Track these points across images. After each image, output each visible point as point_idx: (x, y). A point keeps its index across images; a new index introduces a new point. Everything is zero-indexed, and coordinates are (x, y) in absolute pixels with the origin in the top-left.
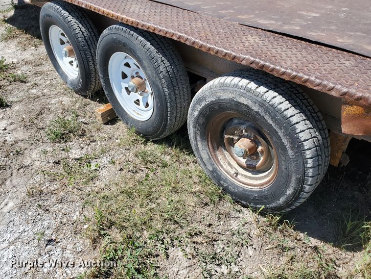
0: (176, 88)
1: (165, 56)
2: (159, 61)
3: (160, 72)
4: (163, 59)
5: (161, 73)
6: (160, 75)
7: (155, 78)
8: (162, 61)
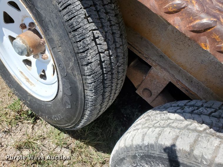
0: (108, 90)
1: (101, 27)
2: (88, 40)
3: (85, 63)
4: (97, 33)
5: (87, 65)
6: (86, 68)
7: (73, 69)
8: (94, 39)
